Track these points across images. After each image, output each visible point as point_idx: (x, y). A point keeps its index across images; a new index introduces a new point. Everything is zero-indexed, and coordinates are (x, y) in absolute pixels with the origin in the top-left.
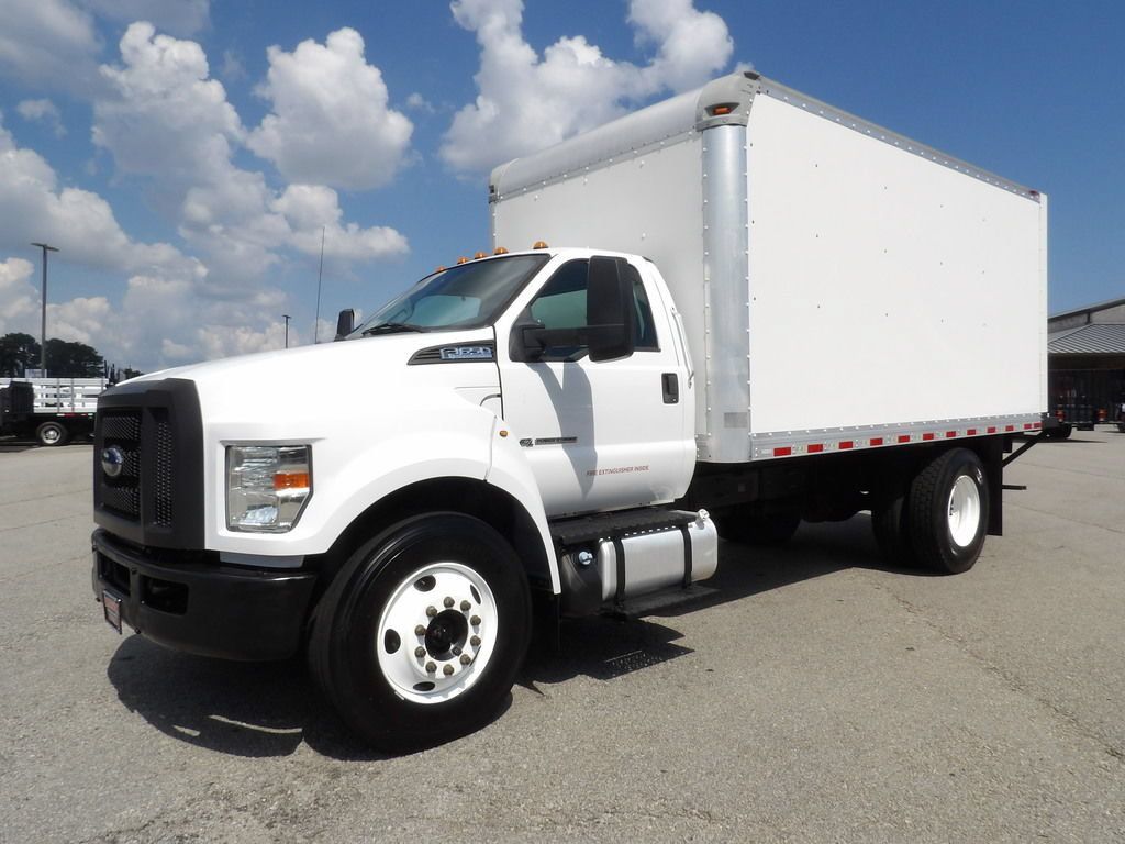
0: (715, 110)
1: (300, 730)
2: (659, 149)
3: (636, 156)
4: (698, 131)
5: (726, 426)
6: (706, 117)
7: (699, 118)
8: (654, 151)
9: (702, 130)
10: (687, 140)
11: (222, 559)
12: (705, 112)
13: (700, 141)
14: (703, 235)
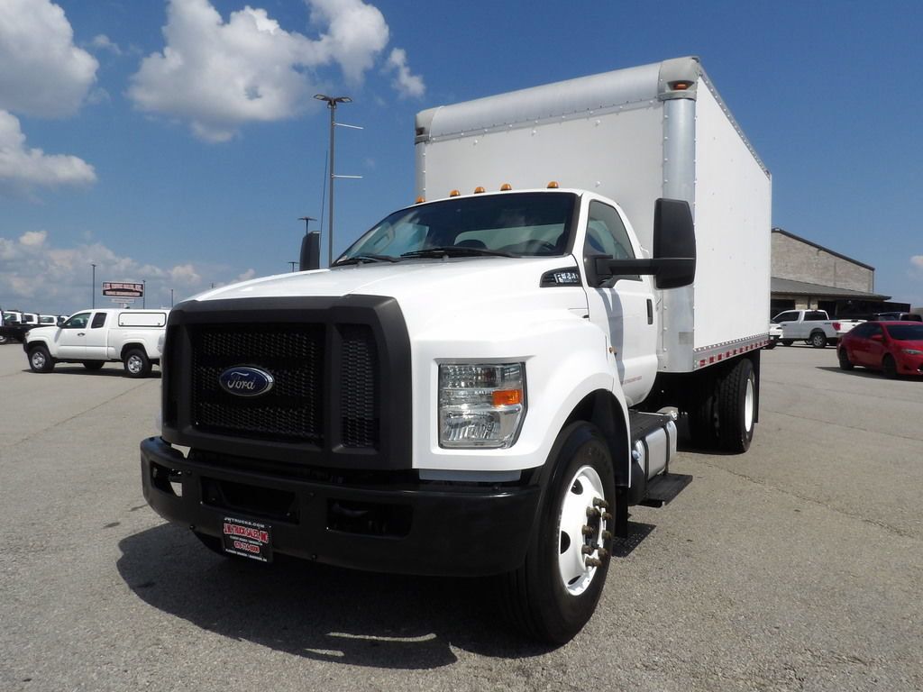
0: (675, 85)
1: (433, 636)
2: (617, 112)
3: (591, 116)
4: (660, 100)
5: (680, 343)
6: (668, 90)
7: (661, 90)
8: (612, 113)
9: (664, 101)
10: (648, 107)
11: (422, 477)
12: (667, 86)
13: (661, 109)
14: (663, 186)
